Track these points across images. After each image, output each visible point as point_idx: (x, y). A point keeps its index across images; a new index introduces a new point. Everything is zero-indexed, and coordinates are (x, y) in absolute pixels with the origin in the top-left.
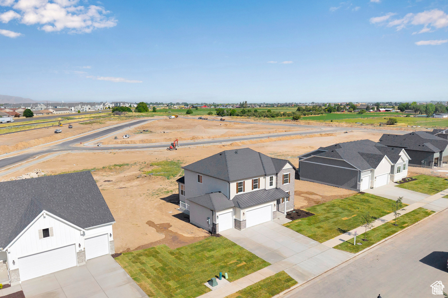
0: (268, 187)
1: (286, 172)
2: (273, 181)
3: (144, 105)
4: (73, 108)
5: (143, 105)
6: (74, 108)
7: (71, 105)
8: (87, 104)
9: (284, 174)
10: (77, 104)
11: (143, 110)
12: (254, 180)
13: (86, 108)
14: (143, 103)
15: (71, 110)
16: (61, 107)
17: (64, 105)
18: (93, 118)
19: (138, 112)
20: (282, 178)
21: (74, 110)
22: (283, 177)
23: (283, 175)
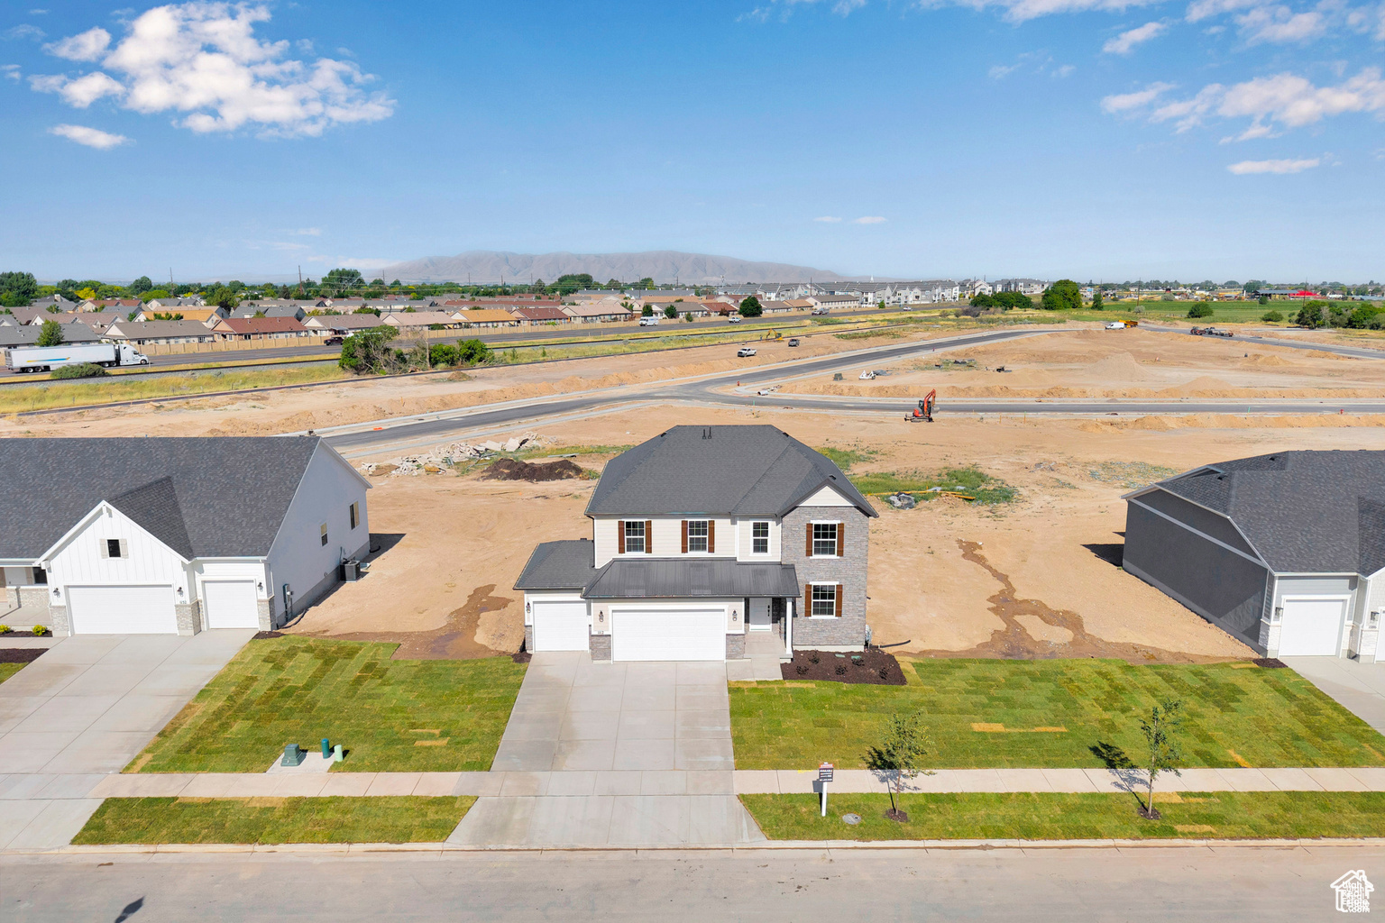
0: (748, 555)
1: (824, 518)
2: (769, 538)
3: (1069, 290)
4: (870, 296)
5: (1065, 288)
6: (874, 296)
7: (867, 287)
8: (912, 285)
9: (815, 522)
10: (882, 286)
11: (1059, 303)
12: (690, 522)
13: (910, 296)
14: (1066, 283)
15: (867, 300)
16: (843, 294)
17: (851, 286)
18: (886, 323)
19: (1046, 308)
20: (804, 534)
21: (871, 301)
22: (809, 532)
23: (809, 525)
